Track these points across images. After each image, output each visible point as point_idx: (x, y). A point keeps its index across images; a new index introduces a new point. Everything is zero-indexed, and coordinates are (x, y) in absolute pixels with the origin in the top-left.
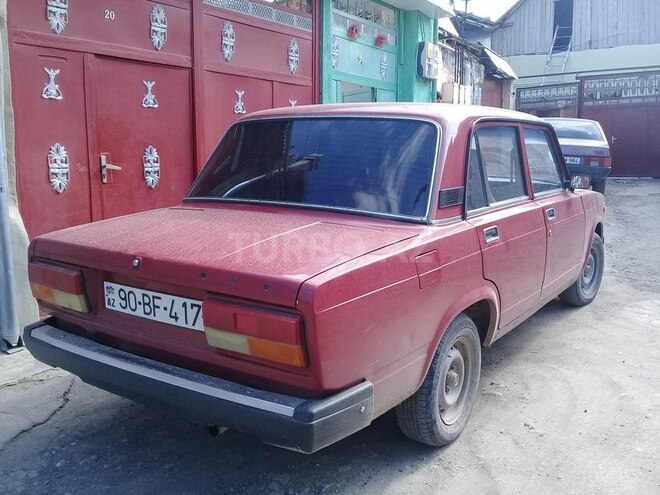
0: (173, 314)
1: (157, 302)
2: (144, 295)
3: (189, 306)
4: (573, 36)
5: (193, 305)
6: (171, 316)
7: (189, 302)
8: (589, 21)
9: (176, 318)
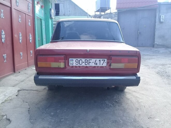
0: (96, 63)
1: (90, 61)
2: (85, 60)
3: (101, 61)
4: (60, 13)
5: (102, 60)
6: (95, 64)
7: (101, 59)
8: (63, 9)
9: (97, 64)
